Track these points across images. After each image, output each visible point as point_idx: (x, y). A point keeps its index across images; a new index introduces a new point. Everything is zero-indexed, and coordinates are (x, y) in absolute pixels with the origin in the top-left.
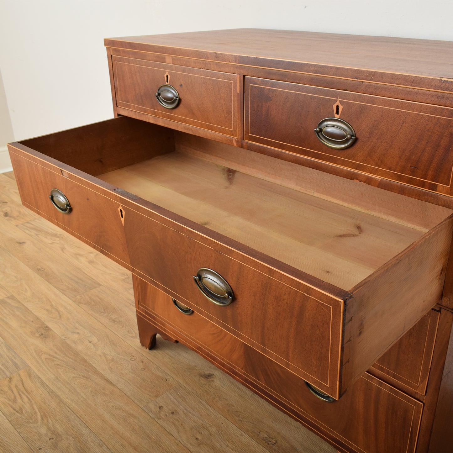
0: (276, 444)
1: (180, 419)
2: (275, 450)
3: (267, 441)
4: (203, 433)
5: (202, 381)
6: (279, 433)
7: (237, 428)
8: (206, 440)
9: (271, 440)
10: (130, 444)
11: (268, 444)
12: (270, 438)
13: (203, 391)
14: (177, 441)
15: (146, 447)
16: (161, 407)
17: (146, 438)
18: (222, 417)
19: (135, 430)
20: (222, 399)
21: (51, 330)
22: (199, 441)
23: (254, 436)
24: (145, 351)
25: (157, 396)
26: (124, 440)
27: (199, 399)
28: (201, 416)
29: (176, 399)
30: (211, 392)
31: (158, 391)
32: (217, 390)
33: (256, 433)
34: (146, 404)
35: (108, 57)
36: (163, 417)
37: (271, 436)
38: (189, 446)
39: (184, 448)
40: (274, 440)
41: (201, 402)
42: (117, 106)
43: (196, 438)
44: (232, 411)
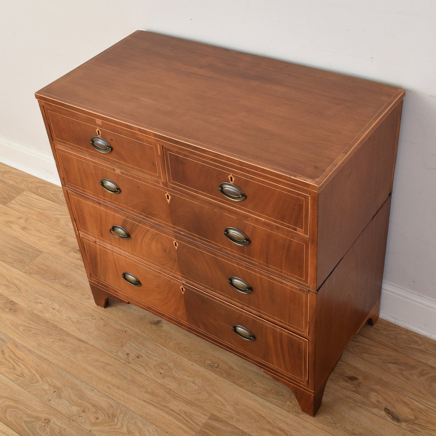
0: (219, 367)
1: (144, 361)
2: (218, 371)
3: (211, 366)
4: (164, 368)
5: (153, 328)
6: (219, 359)
7: (188, 360)
8: (167, 373)
9: (214, 365)
10: (114, 385)
11: (213, 368)
12: (213, 363)
13: (156, 336)
14: (147, 377)
15: (126, 385)
16: (128, 354)
17: (124, 379)
18: (175, 353)
19: (114, 375)
20: (172, 340)
21: (17, 304)
22: (163, 375)
23: (202, 364)
24: (101, 310)
25: (122, 346)
26: (108, 383)
27: (155, 342)
28: (160, 355)
29: (137, 346)
30: (162, 335)
31: (122, 342)
32: (166, 333)
33: (202, 361)
34: (116, 354)
35: (40, 106)
36: (132, 361)
37: (214, 362)
38: (156, 379)
39: (154, 381)
40: (216, 364)
41: (157, 345)
42: (53, 140)
43: (160, 373)
44: (182, 348)
